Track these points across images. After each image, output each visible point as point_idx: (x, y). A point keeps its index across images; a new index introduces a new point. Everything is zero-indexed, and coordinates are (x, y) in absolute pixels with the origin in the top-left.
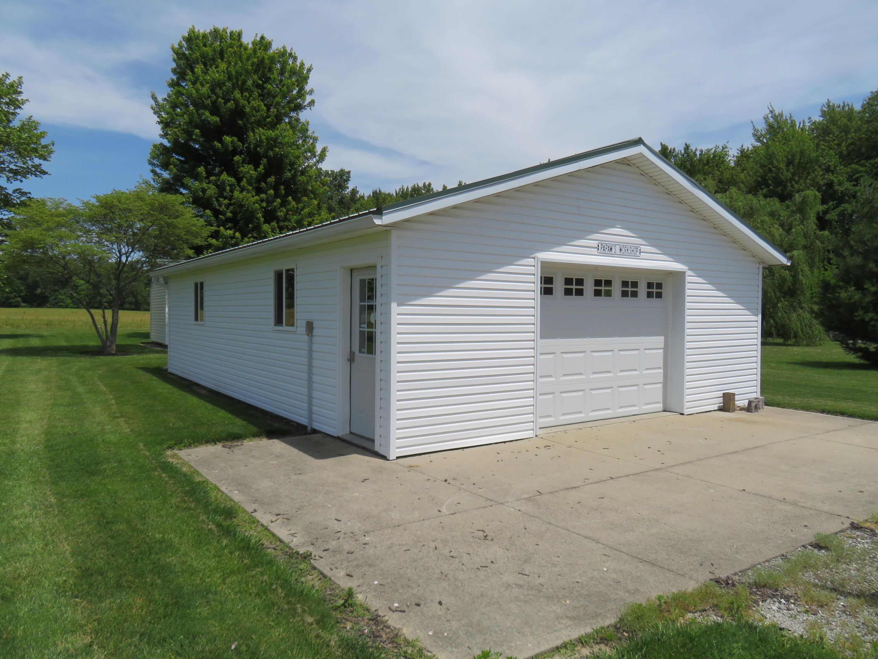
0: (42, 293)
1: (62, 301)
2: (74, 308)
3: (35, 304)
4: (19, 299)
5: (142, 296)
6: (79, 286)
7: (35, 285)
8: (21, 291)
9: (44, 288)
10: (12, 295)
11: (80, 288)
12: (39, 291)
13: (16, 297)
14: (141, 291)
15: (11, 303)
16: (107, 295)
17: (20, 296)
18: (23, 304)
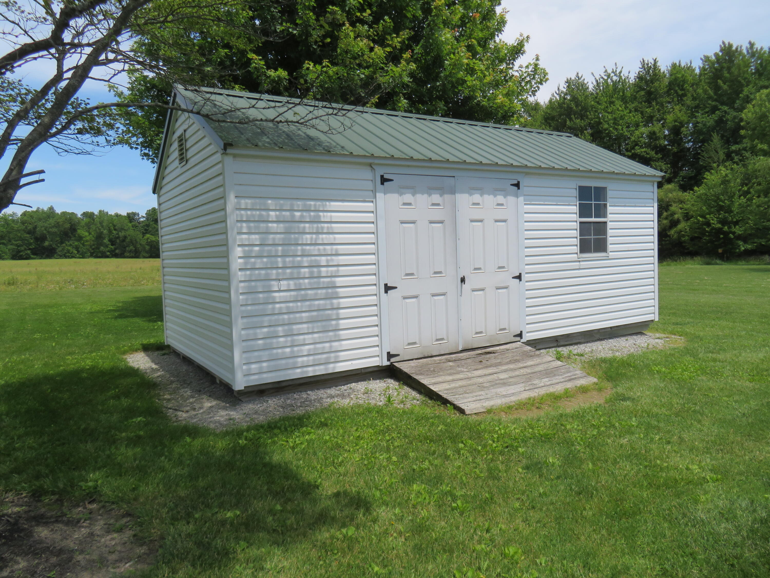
0: (51, 245)
1: (68, 251)
2: (80, 258)
3: (44, 256)
4: (29, 252)
5: (140, 244)
6: (84, 237)
7: (43, 238)
8: (31, 244)
9: (51, 241)
10: (22, 248)
11: (84, 239)
12: (46, 243)
13: (25, 249)
14: (140, 240)
15: (21, 256)
16: (109, 245)
17: (30, 249)
18: (32, 256)
